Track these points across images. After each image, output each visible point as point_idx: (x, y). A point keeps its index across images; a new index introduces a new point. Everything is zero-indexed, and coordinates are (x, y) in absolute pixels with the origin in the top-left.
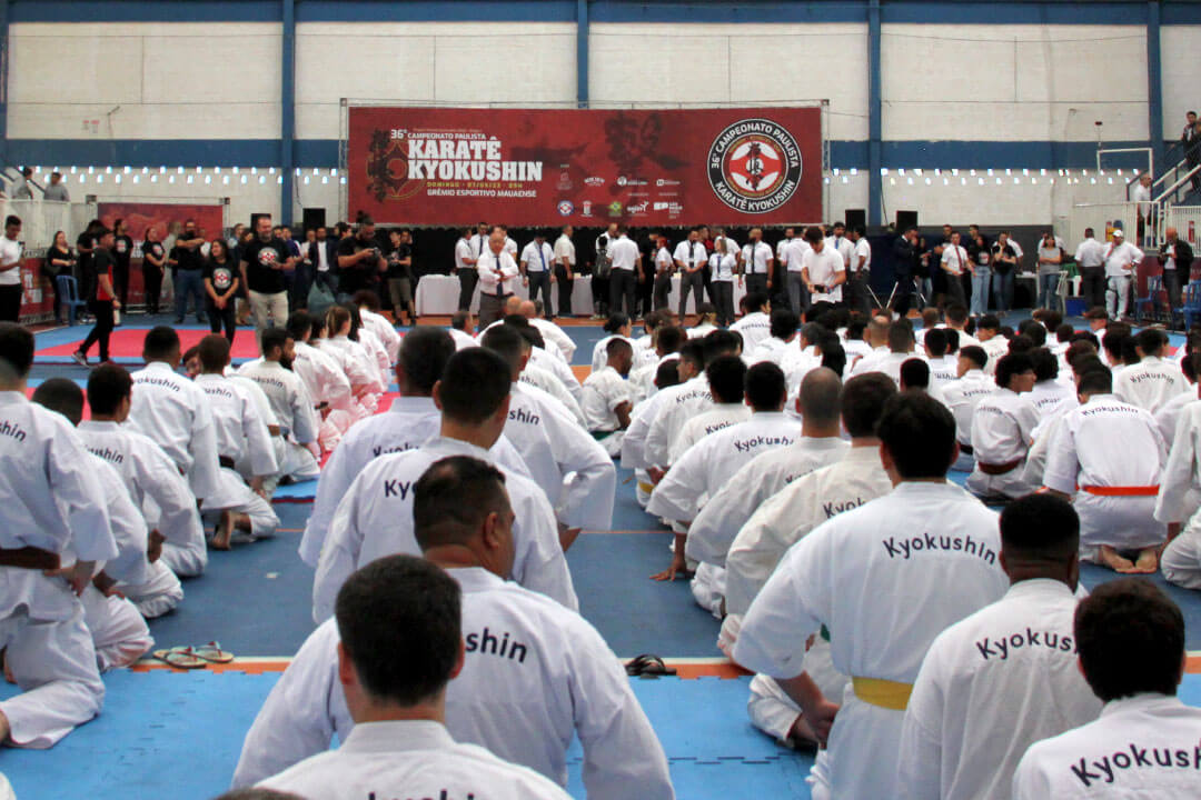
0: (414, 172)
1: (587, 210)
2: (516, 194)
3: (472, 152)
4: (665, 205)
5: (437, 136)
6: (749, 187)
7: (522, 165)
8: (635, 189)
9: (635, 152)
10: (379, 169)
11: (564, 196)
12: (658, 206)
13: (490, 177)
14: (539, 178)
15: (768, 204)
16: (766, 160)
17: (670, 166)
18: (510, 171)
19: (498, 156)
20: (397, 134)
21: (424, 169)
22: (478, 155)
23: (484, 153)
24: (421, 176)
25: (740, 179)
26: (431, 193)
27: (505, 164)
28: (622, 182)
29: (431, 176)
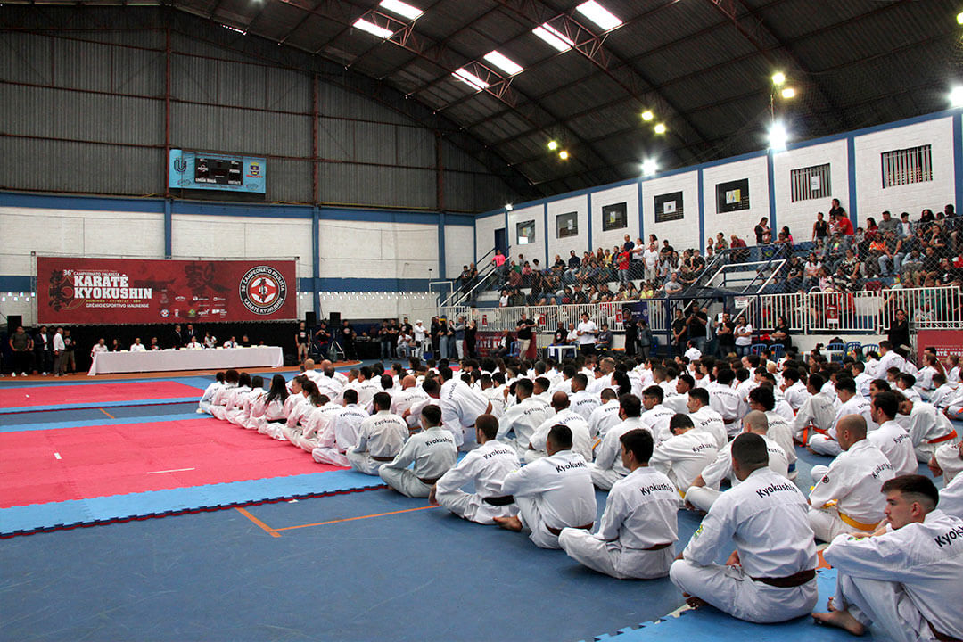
0: (78, 294)
1: (176, 314)
2: (137, 306)
3: (112, 283)
4: (218, 311)
5: (91, 274)
6: (260, 301)
7: (140, 290)
8: (202, 302)
9: (202, 283)
10: (57, 292)
11: (164, 307)
12: (214, 311)
13: (122, 297)
14: (150, 297)
15: (270, 310)
16: (269, 287)
17: (220, 291)
18: (134, 293)
19: (127, 285)
20: (67, 273)
21: (84, 293)
22: (115, 285)
23: (119, 283)
24: (82, 296)
25: (256, 297)
26: (89, 306)
27: (131, 290)
28: (195, 299)
29: (88, 296)
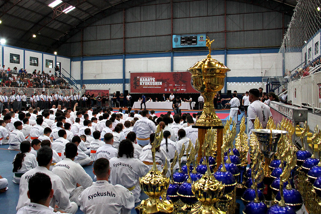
0: (141, 84)
1: (169, 90)
2: (157, 87)
3: (150, 80)
4: (183, 89)
5: (144, 77)
7: (159, 82)
8: (178, 86)
9: (178, 80)
10: (135, 83)
11: (166, 88)
12: (182, 89)
13: (153, 84)
14: (161, 85)
17: (184, 82)
18: (157, 83)
19: (155, 81)
20: (138, 77)
21: (142, 83)
22: (151, 81)
23: (152, 80)
24: (142, 85)
26: (143, 87)
27: (156, 82)
28: (176, 85)
29: (144, 84)
